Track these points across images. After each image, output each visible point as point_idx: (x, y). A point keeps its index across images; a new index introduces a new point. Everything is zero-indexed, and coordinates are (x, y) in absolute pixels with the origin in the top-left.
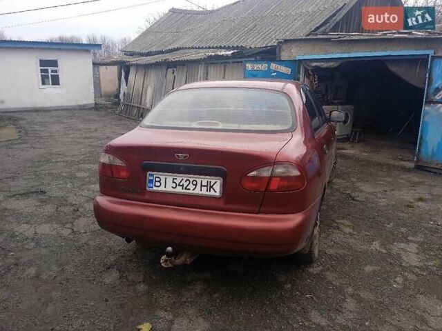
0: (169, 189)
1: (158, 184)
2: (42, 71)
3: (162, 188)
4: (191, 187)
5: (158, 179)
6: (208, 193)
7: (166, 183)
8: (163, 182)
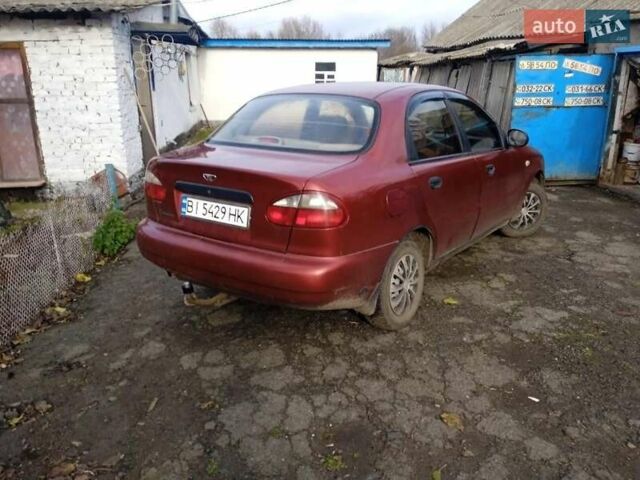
0: (199, 215)
1: (190, 209)
2: (318, 76)
3: (193, 214)
4: (220, 215)
5: (190, 204)
6: (236, 224)
7: (197, 208)
8: (194, 207)
